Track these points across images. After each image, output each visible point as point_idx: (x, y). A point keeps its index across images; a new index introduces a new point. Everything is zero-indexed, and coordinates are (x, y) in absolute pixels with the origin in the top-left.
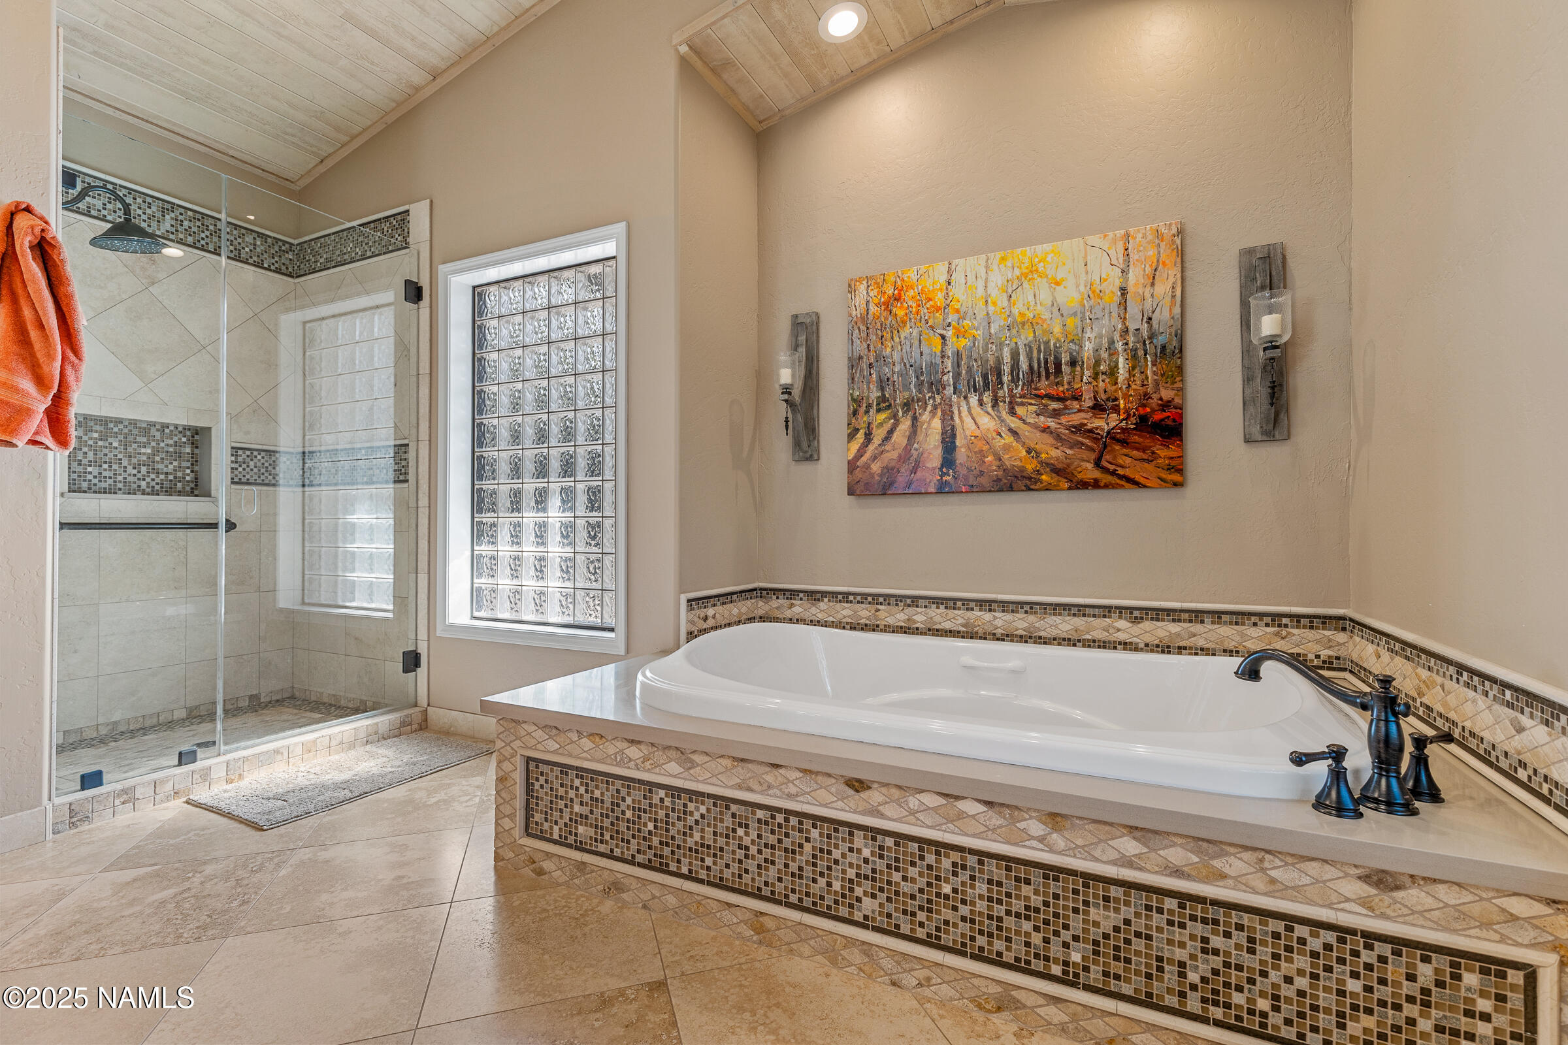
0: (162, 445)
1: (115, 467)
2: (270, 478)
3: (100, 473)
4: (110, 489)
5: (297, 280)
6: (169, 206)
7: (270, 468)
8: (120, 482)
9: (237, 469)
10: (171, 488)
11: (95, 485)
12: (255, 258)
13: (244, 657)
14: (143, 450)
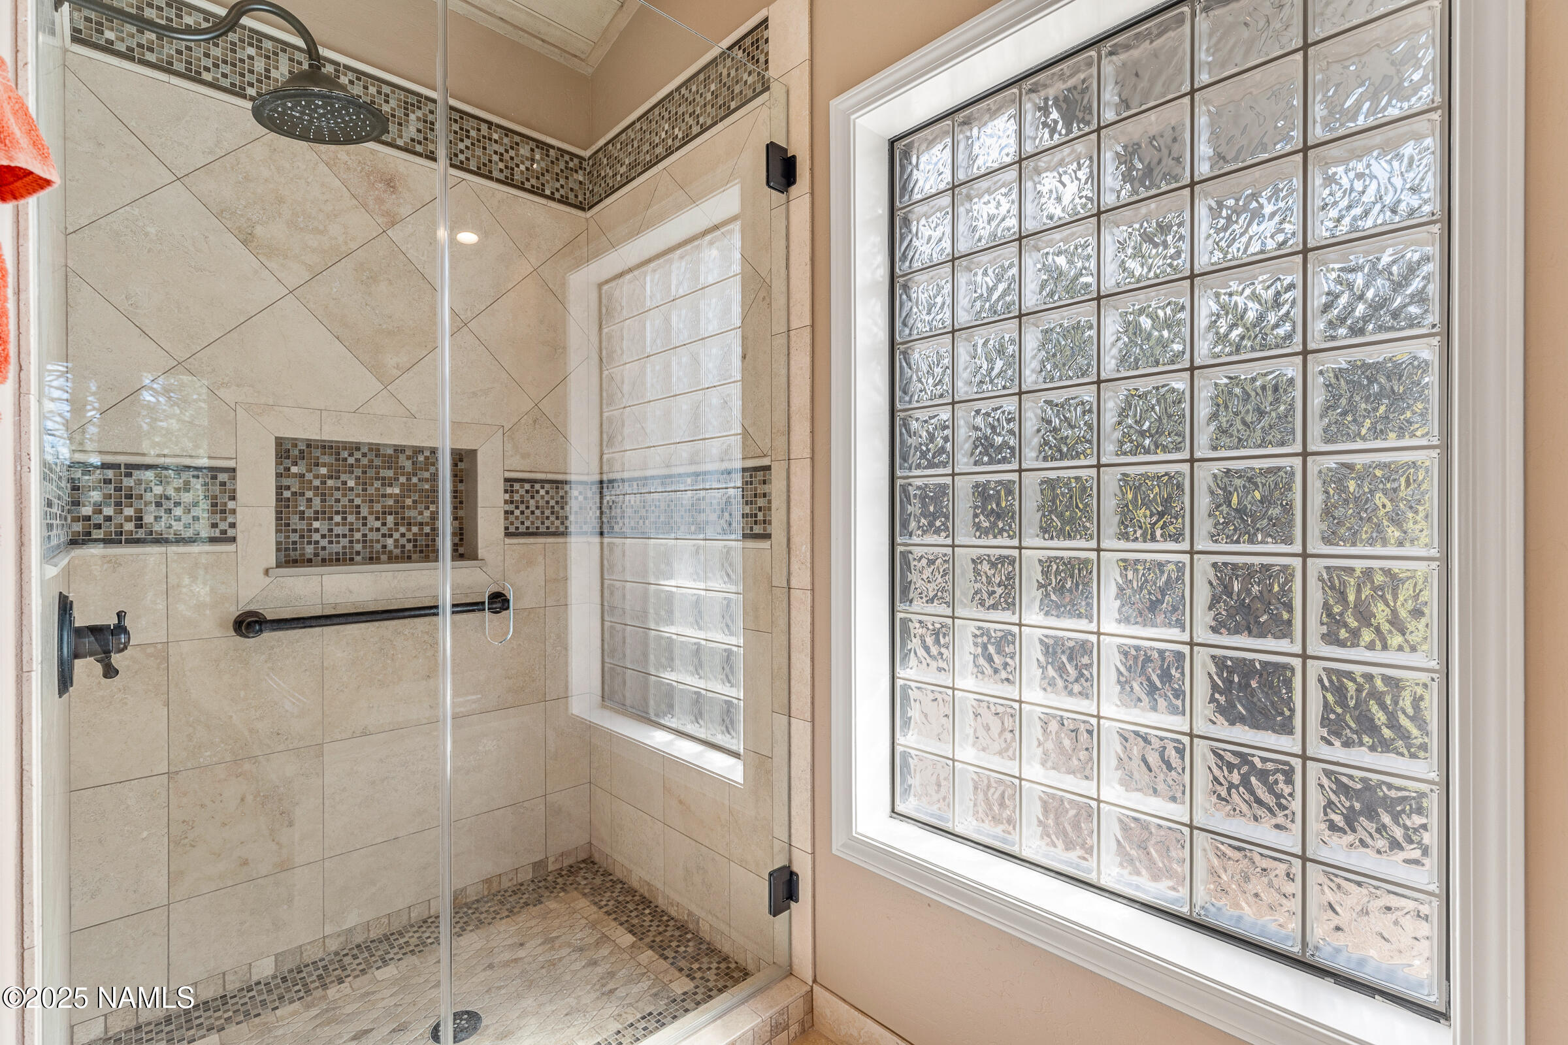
0: (415, 480)
1: (351, 518)
2: (557, 523)
3: (331, 530)
4: (345, 554)
5: (589, 214)
6: (414, 100)
7: (557, 508)
8: (358, 541)
9: (512, 513)
10: (427, 546)
11: (324, 548)
12: (533, 181)
13: (525, 804)
14: (389, 490)
